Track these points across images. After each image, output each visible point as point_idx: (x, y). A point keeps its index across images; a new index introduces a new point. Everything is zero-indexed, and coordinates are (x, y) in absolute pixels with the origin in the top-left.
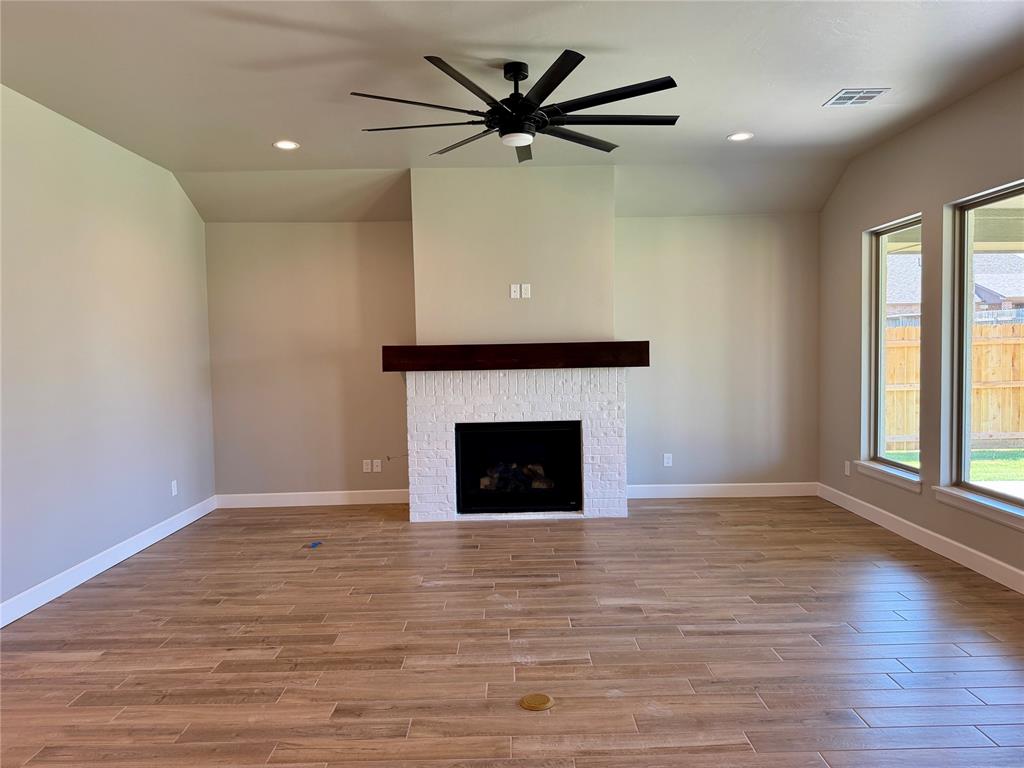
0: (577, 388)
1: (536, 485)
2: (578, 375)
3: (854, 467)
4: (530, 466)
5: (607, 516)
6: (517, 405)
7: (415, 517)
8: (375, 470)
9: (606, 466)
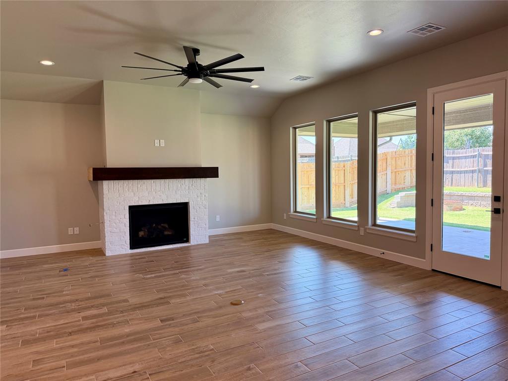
0: (187, 188)
1: (166, 233)
2: (187, 182)
3: (288, 216)
4: (162, 225)
5: (200, 243)
6: (160, 196)
7: (108, 253)
8: (75, 233)
9: (200, 221)
